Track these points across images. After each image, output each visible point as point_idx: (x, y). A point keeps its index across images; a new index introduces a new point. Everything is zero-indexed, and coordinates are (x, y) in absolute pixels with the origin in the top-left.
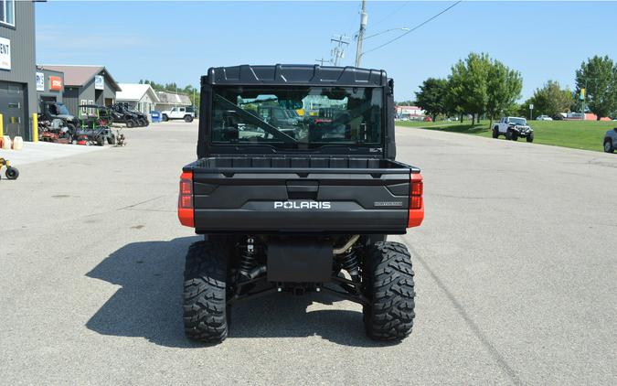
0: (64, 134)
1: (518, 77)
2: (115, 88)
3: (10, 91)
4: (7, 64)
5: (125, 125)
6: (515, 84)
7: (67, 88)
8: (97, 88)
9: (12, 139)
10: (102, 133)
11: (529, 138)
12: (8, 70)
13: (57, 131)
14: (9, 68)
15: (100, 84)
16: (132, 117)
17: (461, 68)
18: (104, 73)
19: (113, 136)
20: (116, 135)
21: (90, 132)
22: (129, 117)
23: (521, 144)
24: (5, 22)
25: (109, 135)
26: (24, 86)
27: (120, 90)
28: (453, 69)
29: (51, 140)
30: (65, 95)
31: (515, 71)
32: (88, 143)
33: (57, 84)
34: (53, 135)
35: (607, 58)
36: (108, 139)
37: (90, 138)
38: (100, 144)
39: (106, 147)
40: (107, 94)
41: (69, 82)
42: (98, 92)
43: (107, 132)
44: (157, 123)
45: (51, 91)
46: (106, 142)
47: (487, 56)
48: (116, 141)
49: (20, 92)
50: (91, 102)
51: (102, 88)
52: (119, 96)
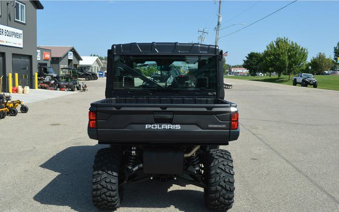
0: (52, 84)
1: (306, 51)
2: (79, 59)
3: (22, 60)
4: (21, 44)
5: (85, 79)
6: (304, 55)
7: (53, 58)
9: (23, 87)
10: (74, 84)
11: (315, 85)
12: (21, 48)
13: (48, 83)
14: (22, 46)
15: (71, 56)
16: (89, 75)
17: (271, 46)
18: (73, 50)
19: (80, 86)
20: (82, 85)
21: (67, 83)
22: (87, 75)
23: (310, 89)
24: (20, 21)
25: (77, 85)
26: (30, 57)
27: (82, 60)
28: (267, 47)
29: (45, 88)
30: (52, 63)
31: (304, 48)
32: (66, 90)
33: (48, 56)
34: (46, 85)
36: (77, 87)
37: (67, 87)
38: (72, 90)
39: (76, 92)
40: (75, 62)
41: (54, 56)
42: (70, 61)
43: (76, 83)
44: (102, 78)
45: (44, 60)
46: (76, 89)
47: (287, 39)
48: (82, 88)
49: (28, 60)
50: (66, 66)
51: (72, 59)
52: (81, 63)
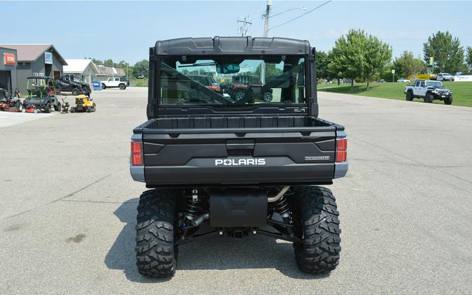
0: (15, 103)
1: (389, 49)
2: (63, 63)
5: (71, 93)
6: (387, 54)
7: (20, 63)
8: (46, 62)
10: (49, 102)
11: (448, 101)
16: (77, 86)
18: (52, 50)
19: (59, 104)
20: (61, 102)
21: (37, 101)
22: (75, 86)
25: (55, 103)
31: (387, 44)
32: (36, 111)
35: (447, 33)
36: (55, 107)
37: (38, 106)
38: (47, 111)
39: (54, 114)
41: (20, 59)
42: (48, 67)
43: (53, 101)
44: (98, 91)
46: (53, 109)
47: (363, 32)
48: (62, 109)
50: (42, 74)
52: (66, 69)
